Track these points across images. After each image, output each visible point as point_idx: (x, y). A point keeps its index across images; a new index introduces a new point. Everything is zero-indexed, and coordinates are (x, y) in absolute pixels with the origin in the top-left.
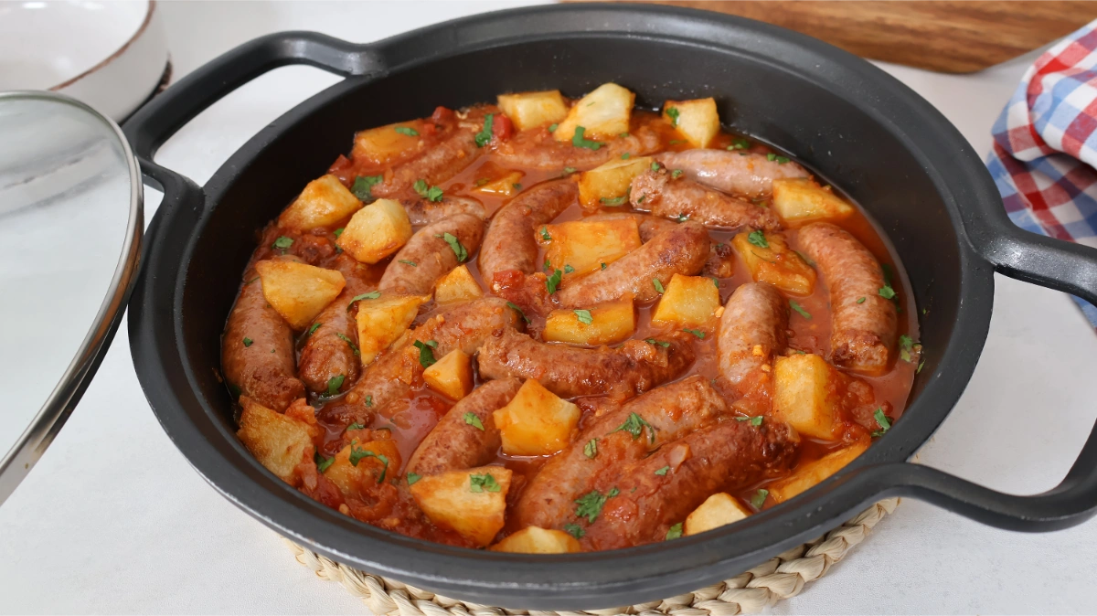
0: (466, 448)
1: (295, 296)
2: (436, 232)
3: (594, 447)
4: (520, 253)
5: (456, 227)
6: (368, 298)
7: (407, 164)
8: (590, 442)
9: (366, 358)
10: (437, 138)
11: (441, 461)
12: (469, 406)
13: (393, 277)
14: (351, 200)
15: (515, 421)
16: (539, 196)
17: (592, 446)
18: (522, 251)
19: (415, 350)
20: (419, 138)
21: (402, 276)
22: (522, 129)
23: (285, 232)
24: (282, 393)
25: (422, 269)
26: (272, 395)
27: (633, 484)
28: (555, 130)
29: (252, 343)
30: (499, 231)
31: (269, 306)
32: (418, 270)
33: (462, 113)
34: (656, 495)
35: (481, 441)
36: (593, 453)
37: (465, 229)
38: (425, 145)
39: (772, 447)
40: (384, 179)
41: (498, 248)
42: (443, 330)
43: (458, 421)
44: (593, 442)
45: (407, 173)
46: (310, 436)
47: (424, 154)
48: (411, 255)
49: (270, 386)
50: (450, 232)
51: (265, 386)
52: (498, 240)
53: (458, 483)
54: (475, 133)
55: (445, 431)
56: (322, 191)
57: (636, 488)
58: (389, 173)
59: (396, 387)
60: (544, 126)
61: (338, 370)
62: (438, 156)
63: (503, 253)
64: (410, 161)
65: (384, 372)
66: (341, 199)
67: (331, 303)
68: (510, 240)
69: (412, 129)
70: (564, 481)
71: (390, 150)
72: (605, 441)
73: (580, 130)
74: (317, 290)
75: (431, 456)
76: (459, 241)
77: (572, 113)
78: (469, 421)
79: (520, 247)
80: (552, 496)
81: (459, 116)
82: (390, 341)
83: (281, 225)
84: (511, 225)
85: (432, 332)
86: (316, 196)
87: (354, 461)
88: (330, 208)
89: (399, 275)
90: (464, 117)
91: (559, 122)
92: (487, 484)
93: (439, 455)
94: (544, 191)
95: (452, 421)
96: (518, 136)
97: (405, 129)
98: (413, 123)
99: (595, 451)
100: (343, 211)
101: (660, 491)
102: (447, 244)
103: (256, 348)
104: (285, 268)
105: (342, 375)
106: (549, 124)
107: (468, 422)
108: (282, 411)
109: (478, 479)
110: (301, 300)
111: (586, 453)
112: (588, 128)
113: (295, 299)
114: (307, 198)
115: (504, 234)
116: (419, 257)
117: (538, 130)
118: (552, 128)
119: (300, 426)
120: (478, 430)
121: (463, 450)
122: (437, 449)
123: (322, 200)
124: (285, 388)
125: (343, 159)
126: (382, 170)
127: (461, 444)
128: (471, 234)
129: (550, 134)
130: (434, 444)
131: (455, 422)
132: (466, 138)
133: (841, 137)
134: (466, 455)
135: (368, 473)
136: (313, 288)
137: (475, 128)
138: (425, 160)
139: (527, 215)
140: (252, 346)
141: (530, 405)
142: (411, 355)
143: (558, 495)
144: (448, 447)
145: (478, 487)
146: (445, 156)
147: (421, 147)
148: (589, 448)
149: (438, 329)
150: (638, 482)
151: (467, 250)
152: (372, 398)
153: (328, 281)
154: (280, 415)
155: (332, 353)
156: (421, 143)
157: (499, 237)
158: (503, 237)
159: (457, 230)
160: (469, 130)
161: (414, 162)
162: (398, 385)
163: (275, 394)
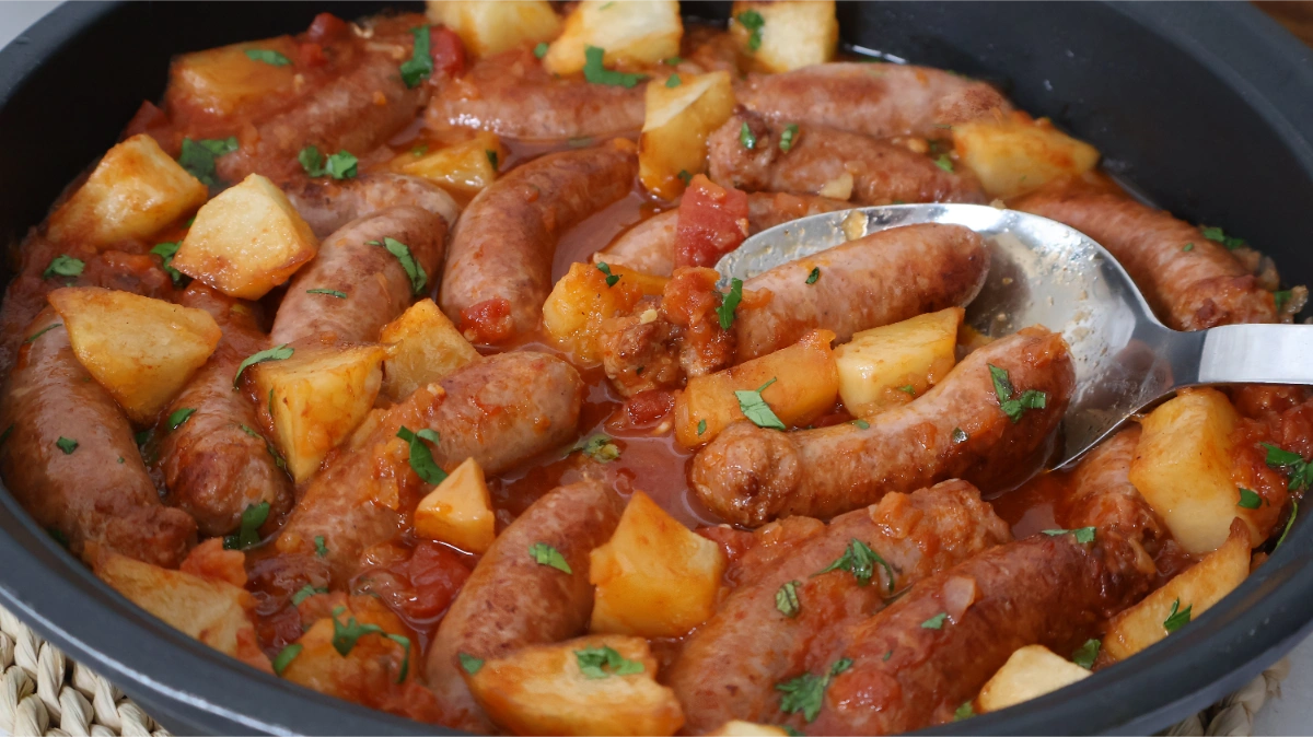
0: (547, 609)
1: (136, 354)
2: (369, 237)
3: (793, 597)
4: (518, 266)
5: (401, 229)
6: (270, 359)
7: (281, 116)
8: (783, 587)
9: (301, 466)
10: (326, 71)
11: (507, 634)
12: (535, 533)
13: (305, 321)
14: (190, 183)
15: (627, 566)
16: (553, 172)
17: (788, 595)
18: (523, 264)
19: (398, 446)
20: (295, 69)
21: (325, 318)
22: (484, 55)
23: (66, 246)
24: (161, 536)
25: (357, 304)
26: (144, 540)
27: (884, 646)
28: (544, 55)
29: (76, 446)
30: (479, 228)
31: (85, 378)
32: (349, 305)
33: (363, 28)
34: (929, 665)
35: (569, 594)
36: (793, 608)
37: (417, 231)
38: (307, 82)
39: (1115, 579)
40: (240, 143)
41: (478, 256)
42: (445, 408)
43: (521, 561)
44: (790, 588)
45: (283, 133)
46: (243, 606)
47: (309, 98)
48: (332, 279)
49: (135, 522)
50: (395, 236)
51: (125, 525)
52: (477, 243)
53: (556, 667)
54: (398, 63)
55: (501, 582)
56: (134, 164)
57: (891, 652)
58: (251, 133)
59: (368, 518)
60: (522, 47)
61: (257, 492)
62: (337, 102)
63: (488, 265)
64: (287, 110)
65: (341, 490)
66: (171, 181)
67: (199, 371)
68: (500, 242)
69: (279, 54)
70: (752, 655)
71: (244, 90)
72: (811, 588)
73: (595, 54)
74: (171, 344)
75: (485, 629)
76: (411, 253)
77: (573, 25)
78: (543, 558)
79: (519, 256)
80: (737, 680)
81: (358, 31)
82: (344, 431)
83: (56, 233)
84: (502, 216)
85: (425, 413)
86: (126, 174)
87: (343, 646)
88: (155, 198)
89: (316, 316)
90: (368, 34)
91: (550, 40)
92: (612, 663)
93: (499, 626)
94: (563, 163)
95: (508, 563)
96: (479, 66)
97: (267, 53)
98: (278, 42)
99: (796, 604)
100: (179, 202)
101: (935, 656)
102: (392, 257)
103: (85, 455)
104: (107, 304)
105: (265, 501)
106: (532, 45)
107: (540, 560)
108: (173, 564)
109: (592, 656)
110: (146, 361)
111: (780, 607)
112: (608, 50)
113: (136, 360)
114: (107, 179)
115: (489, 231)
116: (349, 282)
117: (511, 55)
118: (540, 50)
119: (219, 590)
120: (562, 573)
121: (541, 612)
122: (493, 615)
123: (136, 183)
124: (164, 525)
125: (149, 110)
126: (232, 127)
127: (535, 602)
128: (429, 241)
129: (538, 61)
130: (484, 606)
131: (514, 564)
132: (386, 70)
133: (1071, 54)
134: (549, 622)
135: (373, 665)
136: (166, 341)
137: (398, 51)
138: (314, 110)
139: (531, 200)
140: (77, 451)
141: (645, 541)
142: (391, 456)
143: (747, 681)
144: (513, 610)
145: (595, 670)
146: (350, 103)
147: (301, 86)
148: (784, 599)
149: (436, 407)
150: (893, 643)
151: (425, 269)
152: (326, 541)
153: (189, 328)
154: (175, 573)
155: (243, 461)
156: (299, 78)
157: (479, 236)
158: (487, 237)
159: (405, 234)
160: (387, 56)
161: (295, 112)
162: (372, 513)
163: (148, 536)
